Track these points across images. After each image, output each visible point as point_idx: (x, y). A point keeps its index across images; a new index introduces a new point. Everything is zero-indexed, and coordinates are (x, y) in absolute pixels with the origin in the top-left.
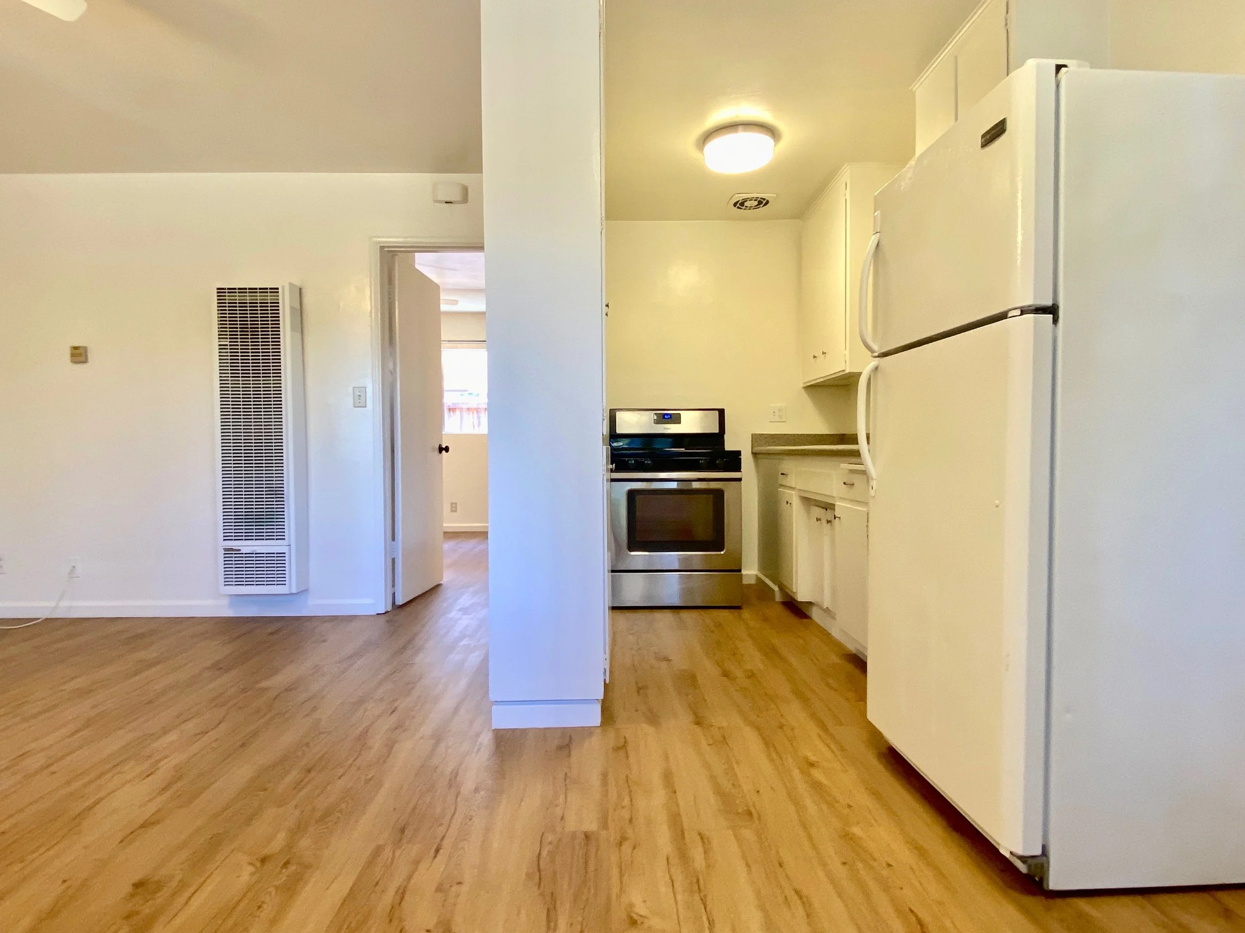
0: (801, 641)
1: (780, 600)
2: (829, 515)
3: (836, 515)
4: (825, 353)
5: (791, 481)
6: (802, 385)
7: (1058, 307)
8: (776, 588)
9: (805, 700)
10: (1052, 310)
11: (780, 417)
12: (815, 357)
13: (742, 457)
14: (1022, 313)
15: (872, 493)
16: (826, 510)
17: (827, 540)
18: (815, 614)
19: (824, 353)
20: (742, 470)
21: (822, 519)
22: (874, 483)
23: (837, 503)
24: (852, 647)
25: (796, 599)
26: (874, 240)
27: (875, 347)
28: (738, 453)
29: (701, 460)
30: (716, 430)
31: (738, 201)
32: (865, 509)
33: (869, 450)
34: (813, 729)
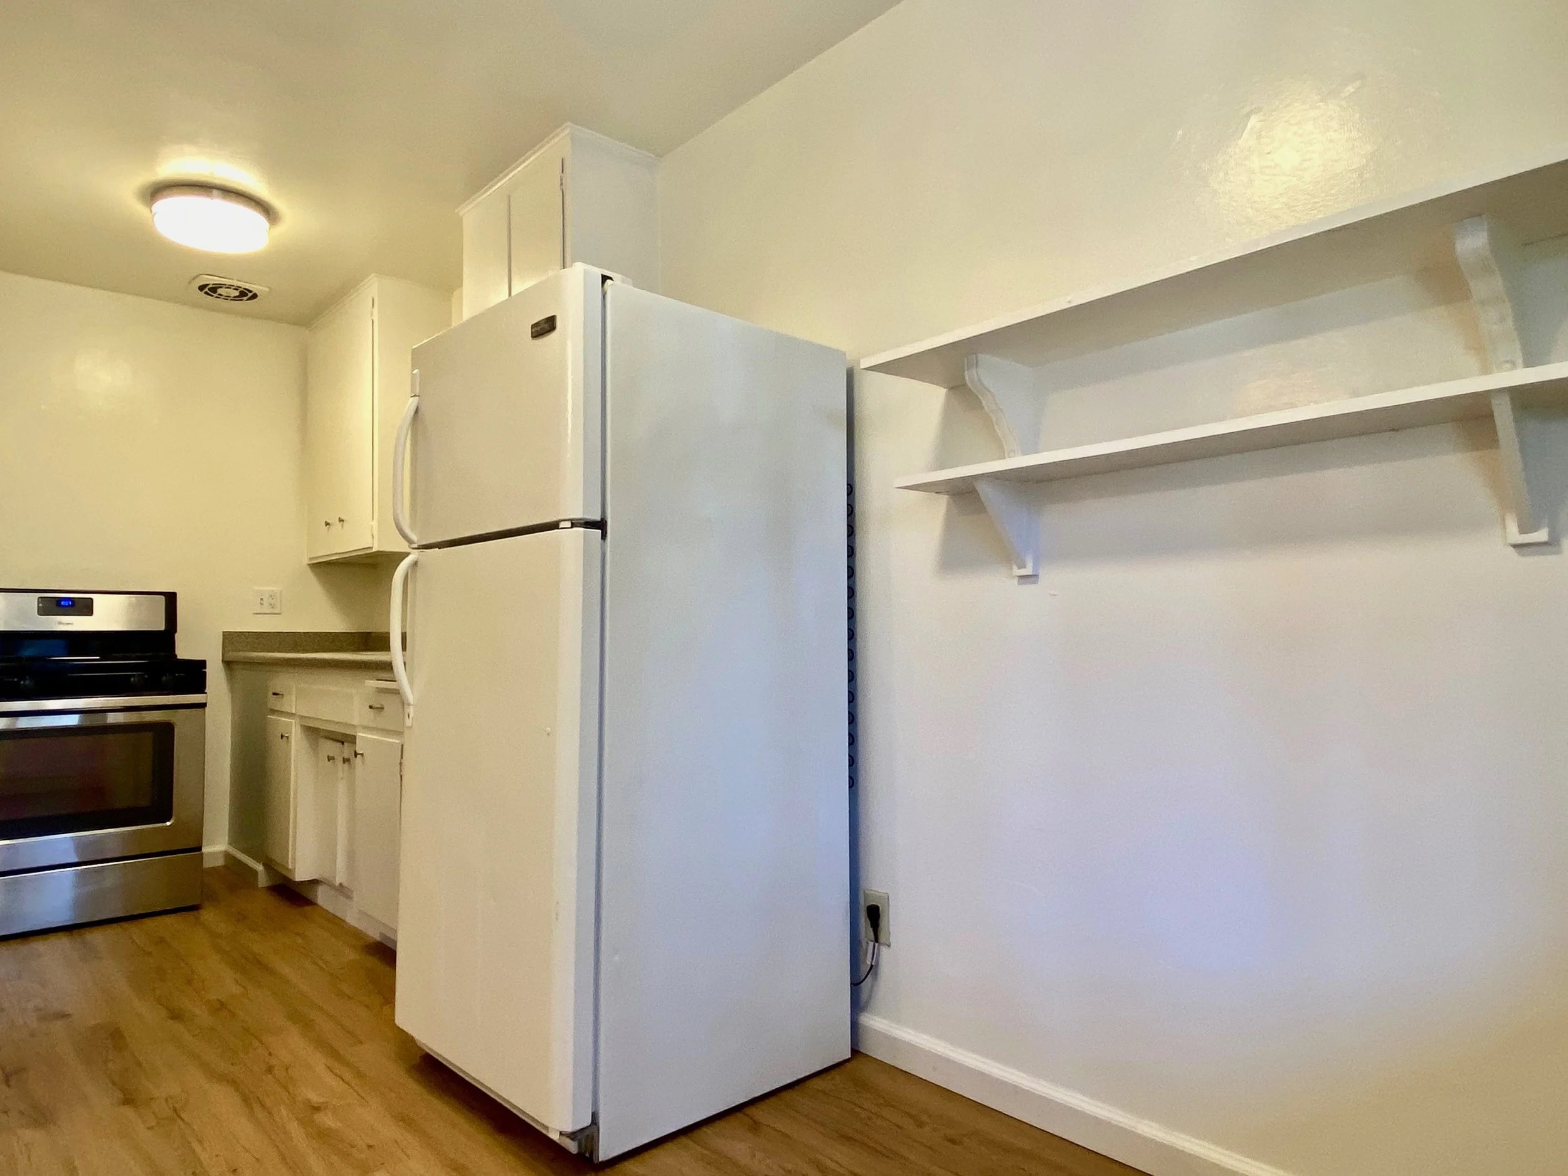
0: (300, 941)
1: (267, 885)
2: (347, 751)
3: (358, 752)
4: (343, 521)
5: (291, 703)
6: (306, 561)
7: (606, 522)
8: (260, 868)
9: (305, 1025)
10: (600, 525)
11: (272, 606)
12: (327, 524)
13: (209, 670)
14: (573, 525)
15: (408, 722)
16: (343, 743)
17: (342, 787)
18: (322, 897)
19: (341, 520)
20: (206, 691)
21: (336, 757)
22: (411, 710)
23: (360, 734)
24: (374, 934)
25: (291, 878)
26: (412, 403)
27: (414, 537)
28: (202, 664)
29: (133, 676)
30: (161, 626)
31: (208, 285)
32: (397, 741)
33: (405, 664)
34: (319, 1062)
